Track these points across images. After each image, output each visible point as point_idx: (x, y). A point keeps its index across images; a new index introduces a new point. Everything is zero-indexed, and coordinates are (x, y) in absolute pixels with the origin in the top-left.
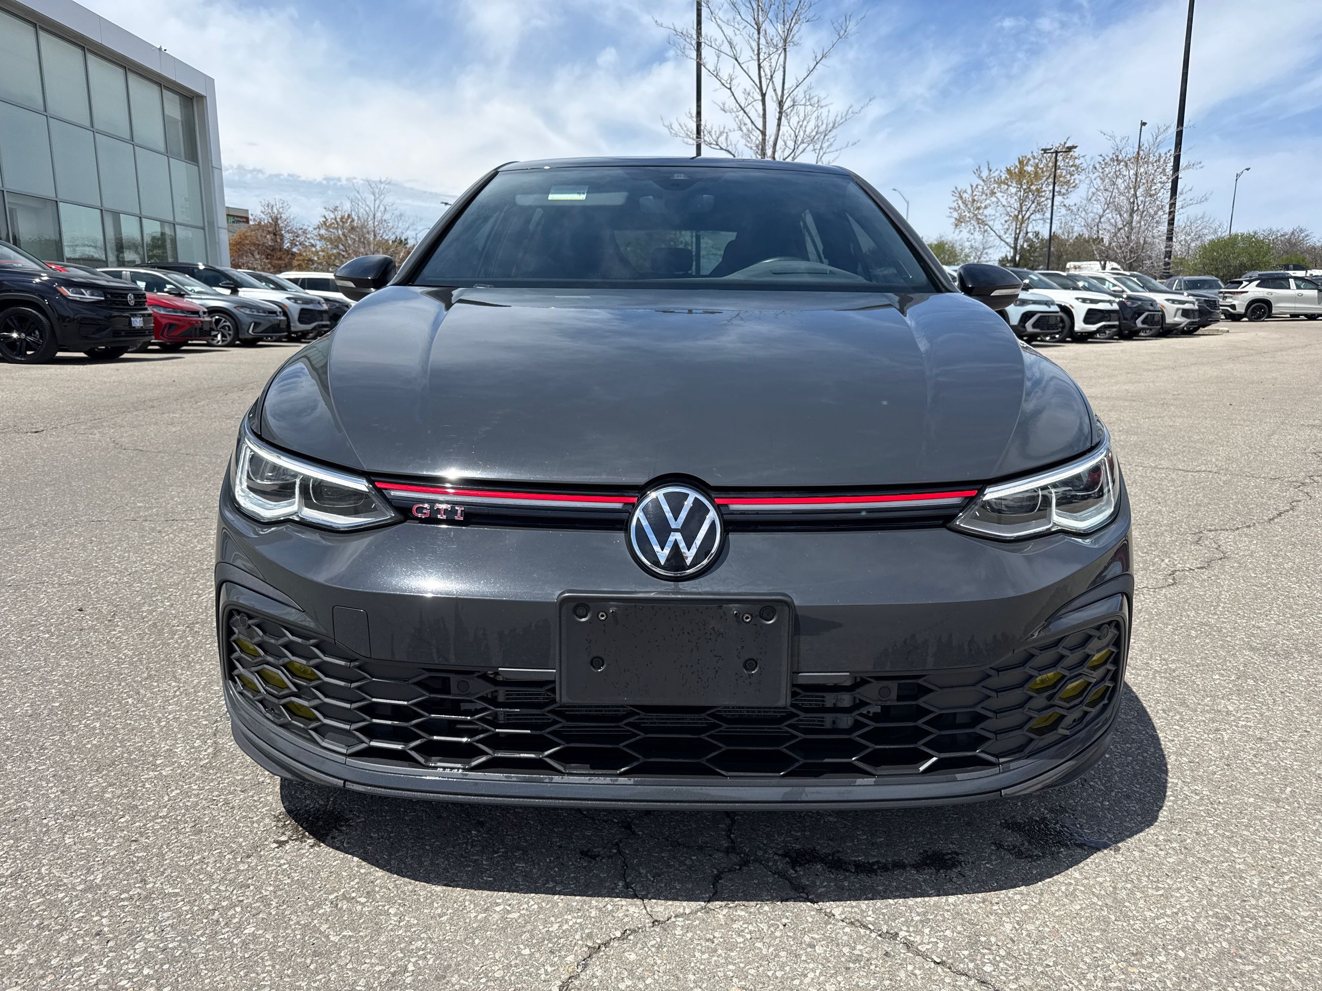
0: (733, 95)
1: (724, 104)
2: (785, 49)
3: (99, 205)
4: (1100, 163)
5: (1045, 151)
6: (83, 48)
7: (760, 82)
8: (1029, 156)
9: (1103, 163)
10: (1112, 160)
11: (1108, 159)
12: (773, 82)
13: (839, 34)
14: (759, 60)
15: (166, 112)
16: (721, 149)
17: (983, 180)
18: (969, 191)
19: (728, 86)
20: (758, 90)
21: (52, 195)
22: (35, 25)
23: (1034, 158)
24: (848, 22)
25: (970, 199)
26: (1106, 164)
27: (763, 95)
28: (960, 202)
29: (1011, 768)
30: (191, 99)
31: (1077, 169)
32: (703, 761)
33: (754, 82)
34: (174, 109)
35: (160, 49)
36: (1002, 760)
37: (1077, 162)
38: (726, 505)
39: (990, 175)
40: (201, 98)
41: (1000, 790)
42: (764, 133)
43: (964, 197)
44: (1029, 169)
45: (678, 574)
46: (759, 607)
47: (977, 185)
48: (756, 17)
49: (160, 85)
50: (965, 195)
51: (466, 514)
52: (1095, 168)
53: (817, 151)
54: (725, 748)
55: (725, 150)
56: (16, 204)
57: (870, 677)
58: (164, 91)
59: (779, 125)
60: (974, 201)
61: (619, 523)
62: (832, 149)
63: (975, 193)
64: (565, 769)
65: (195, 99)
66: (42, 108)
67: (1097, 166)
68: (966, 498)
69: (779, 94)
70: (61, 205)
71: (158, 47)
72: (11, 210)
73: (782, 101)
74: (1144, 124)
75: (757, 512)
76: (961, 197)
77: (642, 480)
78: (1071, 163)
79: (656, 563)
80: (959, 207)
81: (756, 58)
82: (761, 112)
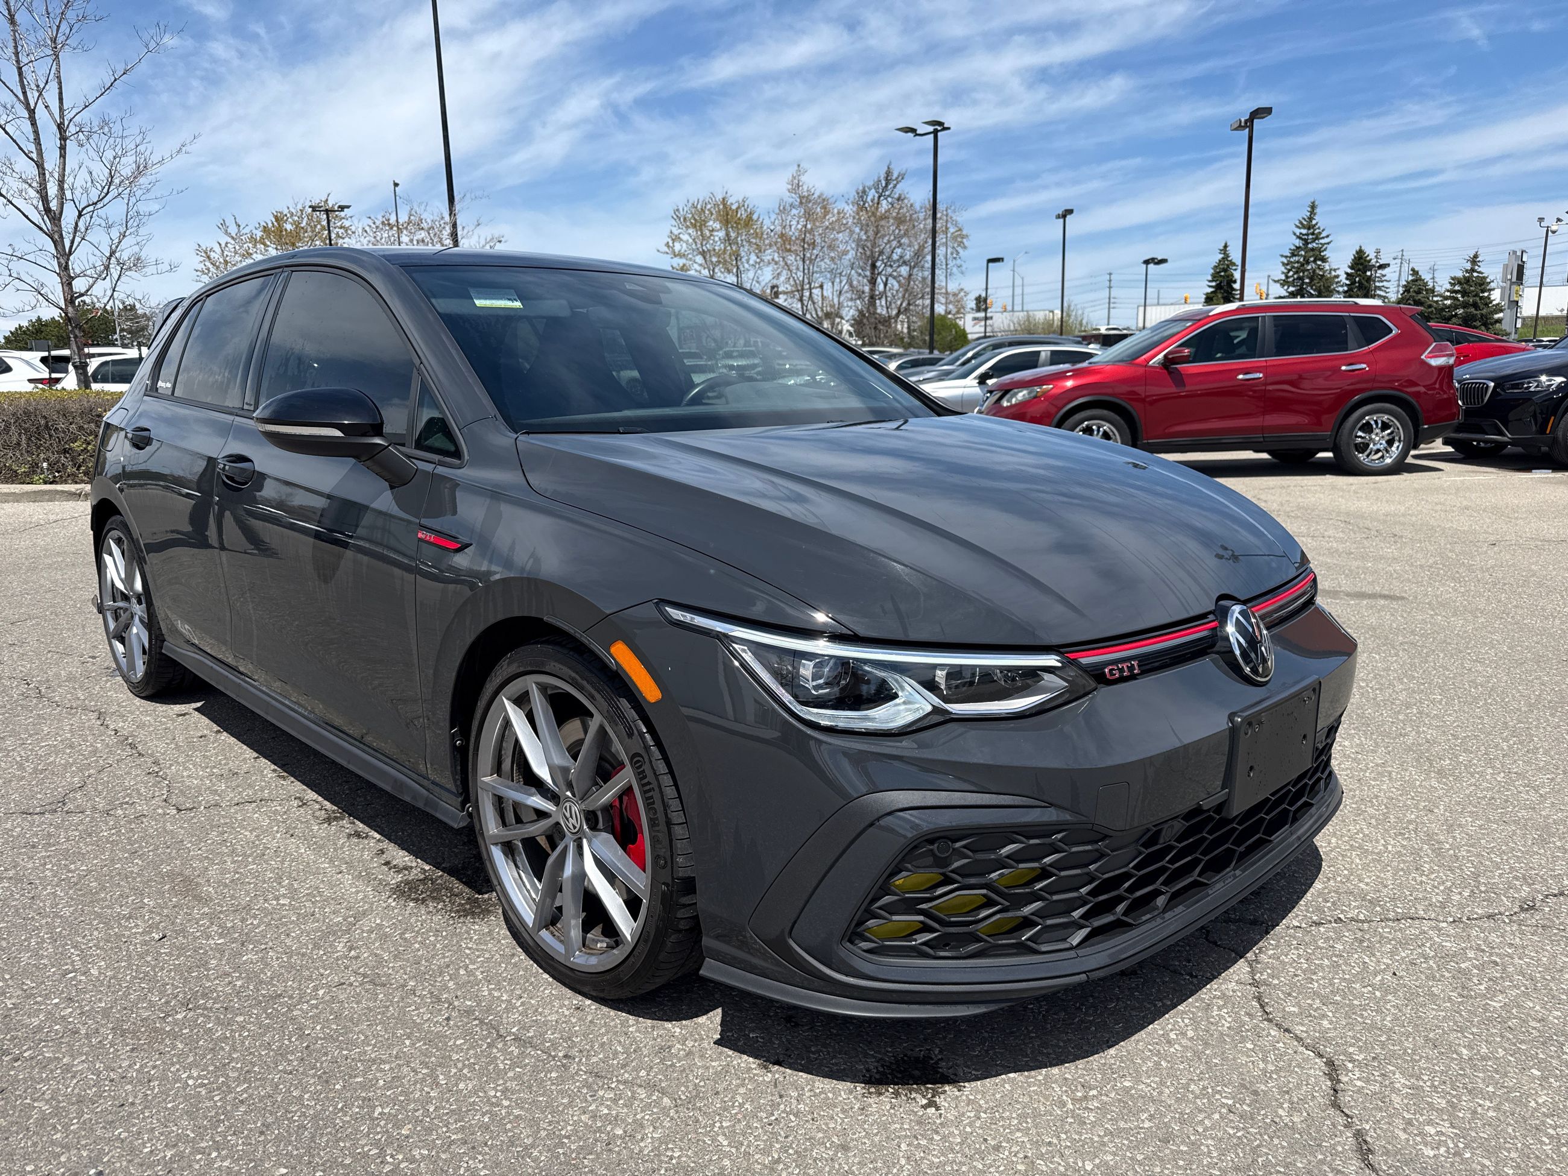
4: (370, 226)
5: (314, 208)
7: (24, 93)
8: (286, 211)
9: (374, 226)
10: (383, 223)
11: (378, 223)
12: (44, 97)
14: (18, 62)
17: (233, 238)
18: (218, 250)
20: (22, 106)
23: (292, 214)
25: (221, 260)
26: (377, 227)
27: (32, 113)
28: (208, 264)
31: (346, 231)
37: (347, 223)
39: (239, 231)
42: (40, 166)
43: (212, 257)
44: (289, 227)
47: (227, 243)
50: (212, 255)
52: (366, 231)
59: (63, 156)
60: (226, 262)
62: (147, 196)
63: (226, 253)
67: (367, 228)
69: (57, 114)
73: (62, 123)
74: (396, 185)
76: (209, 257)
78: (339, 224)
80: (208, 269)
82: (32, 137)
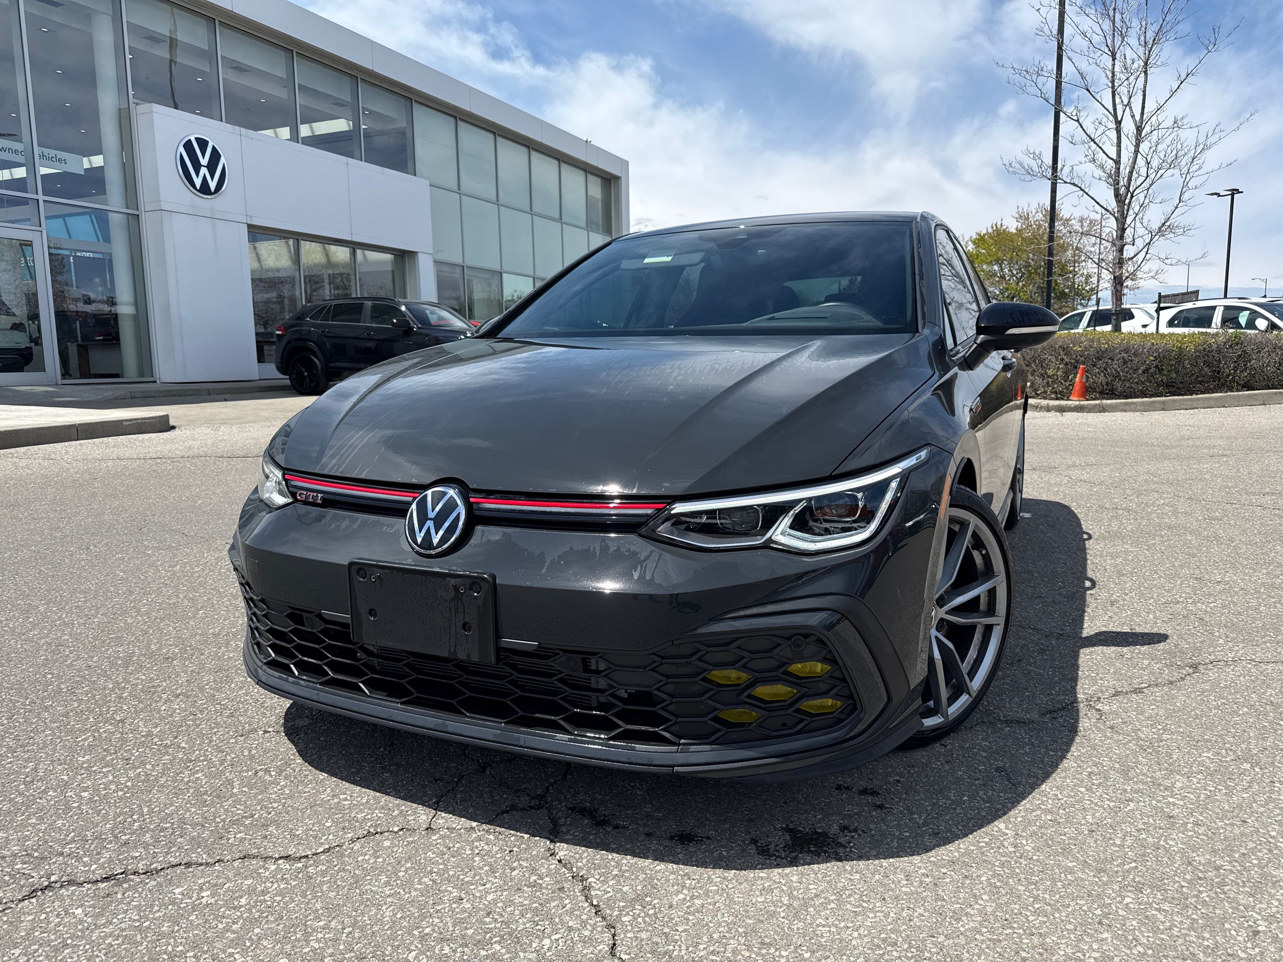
0: (1082, 127)
1: (1072, 137)
2: (1146, 72)
3: (532, 274)
6: (528, 147)
7: (1115, 109)
12: (1131, 108)
13: (1207, 48)
14: (1113, 87)
15: (589, 193)
16: (1065, 182)
19: (1075, 118)
20: (1111, 118)
21: (497, 267)
22: (494, 133)
24: (1217, 34)
27: (1118, 123)
29: (690, 750)
30: (610, 180)
32: (454, 702)
33: (1108, 110)
34: (596, 189)
35: (587, 141)
36: (682, 741)
38: (478, 503)
40: (617, 178)
41: (673, 766)
42: (1117, 162)
45: (428, 552)
46: (469, 581)
48: (1109, 42)
49: (585, 171)
51: (323, 499)
53: (1184, 176)
54: (469, 694)
55: (1070, 183)
56: (473, 276)
57: (558, 649)
58: (588, 175)
59: (1136, 154)
61: (400, 511)
62: (1200, 172)
64: (370, 693)
65: (612, 181)
66: (495, 199)
68: (657, 509)
69: (1138, 118)
70: (504, 275)
71: (585, 139)
72: (469, 281)
73: (1141, 126)
75: (499, 510)
77: (427, 481)
79: (415, 542)
81: (1110, 85)
82: (1115, 141)
